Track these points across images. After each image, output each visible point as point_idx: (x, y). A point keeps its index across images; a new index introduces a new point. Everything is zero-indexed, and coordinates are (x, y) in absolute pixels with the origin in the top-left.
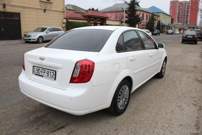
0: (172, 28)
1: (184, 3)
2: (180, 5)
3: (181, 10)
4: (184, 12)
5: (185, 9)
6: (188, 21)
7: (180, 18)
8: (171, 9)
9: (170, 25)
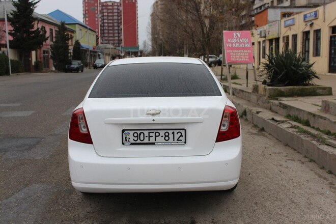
0: (99, 55)
1: (111, 6)
2: (103, 9)
3: (106, 18)
4: (113, 23)
5: (113, 16)
6: (122, 40)
7: (106, 35)
8: (87, 15)
9: (96, 50)
